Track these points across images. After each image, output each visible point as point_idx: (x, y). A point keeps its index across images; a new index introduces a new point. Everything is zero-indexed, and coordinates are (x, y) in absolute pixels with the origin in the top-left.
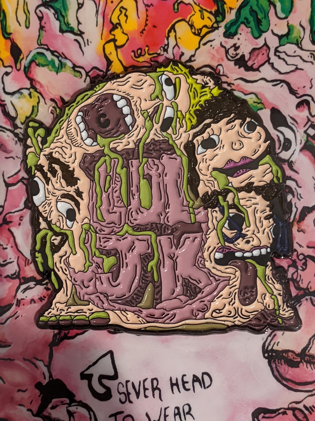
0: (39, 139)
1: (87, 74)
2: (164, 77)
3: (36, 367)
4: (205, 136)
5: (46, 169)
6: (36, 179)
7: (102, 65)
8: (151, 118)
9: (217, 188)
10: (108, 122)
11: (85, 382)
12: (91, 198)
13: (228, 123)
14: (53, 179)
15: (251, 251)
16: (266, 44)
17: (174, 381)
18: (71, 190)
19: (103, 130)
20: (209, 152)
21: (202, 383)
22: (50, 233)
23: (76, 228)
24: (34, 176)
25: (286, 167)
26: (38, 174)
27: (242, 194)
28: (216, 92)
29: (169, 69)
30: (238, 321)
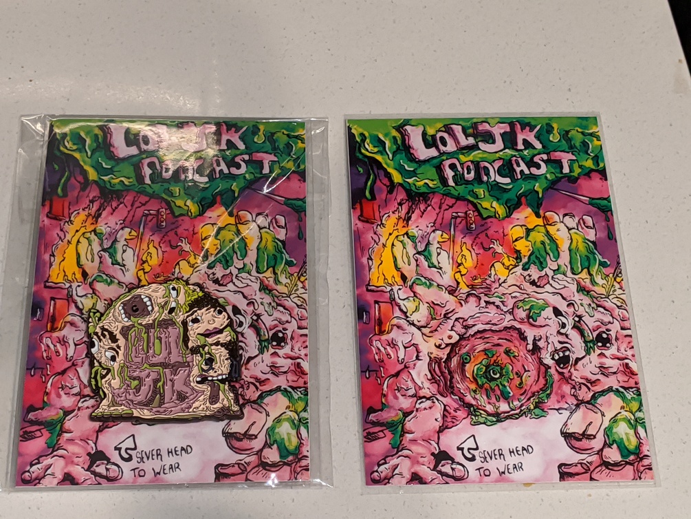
0: (97, 319)
1: (127, 286)
2: (171, 286)
3: (88, 444)
4: (194, 316)
5: (99, 334)
6: (93, 340)
7: (135, 282)
8: (163, 307)
9: (199, 344)
10: (137, 310)
11: (117, 452)
12: (125, 349)
13: (207, 310)
14: (104, 340)
15: (217, 376)
16: (231, 273)
17: (170, 450)
18: (114, 345)
19: (134, 313)
20: (196, 325)
21: (186, 451)
22: (100, 368)
23: (116, 365)
24: (93, 338)
25: (240, 336)
26: (95, 337)
27: (213, 347)
28: (201, 294)
29: (174, 282)
30: (208, 413)
